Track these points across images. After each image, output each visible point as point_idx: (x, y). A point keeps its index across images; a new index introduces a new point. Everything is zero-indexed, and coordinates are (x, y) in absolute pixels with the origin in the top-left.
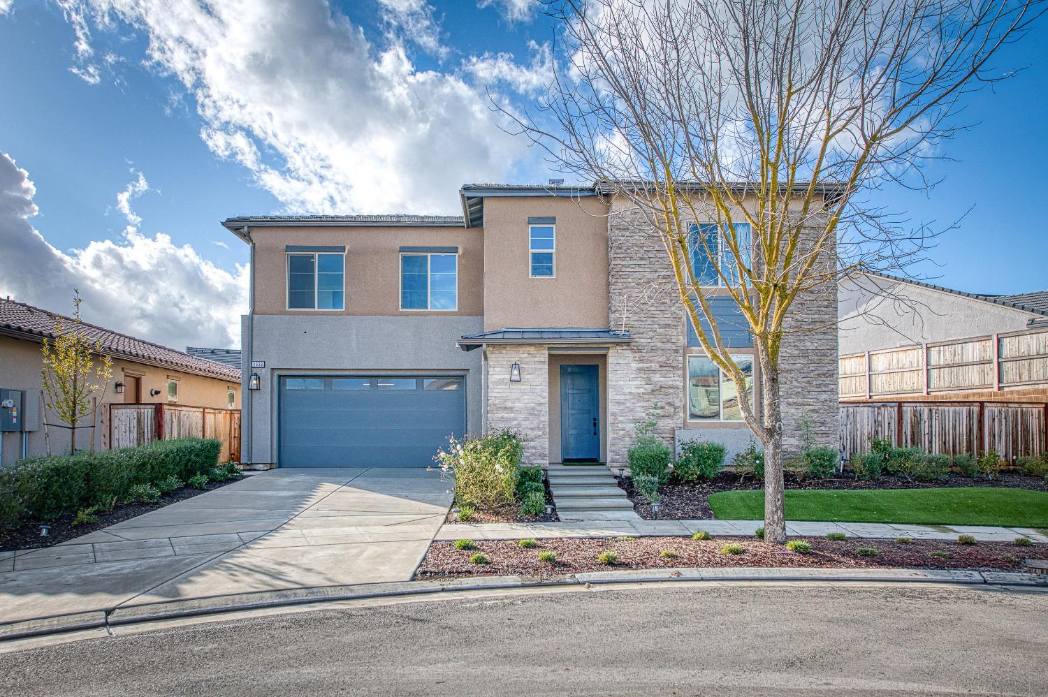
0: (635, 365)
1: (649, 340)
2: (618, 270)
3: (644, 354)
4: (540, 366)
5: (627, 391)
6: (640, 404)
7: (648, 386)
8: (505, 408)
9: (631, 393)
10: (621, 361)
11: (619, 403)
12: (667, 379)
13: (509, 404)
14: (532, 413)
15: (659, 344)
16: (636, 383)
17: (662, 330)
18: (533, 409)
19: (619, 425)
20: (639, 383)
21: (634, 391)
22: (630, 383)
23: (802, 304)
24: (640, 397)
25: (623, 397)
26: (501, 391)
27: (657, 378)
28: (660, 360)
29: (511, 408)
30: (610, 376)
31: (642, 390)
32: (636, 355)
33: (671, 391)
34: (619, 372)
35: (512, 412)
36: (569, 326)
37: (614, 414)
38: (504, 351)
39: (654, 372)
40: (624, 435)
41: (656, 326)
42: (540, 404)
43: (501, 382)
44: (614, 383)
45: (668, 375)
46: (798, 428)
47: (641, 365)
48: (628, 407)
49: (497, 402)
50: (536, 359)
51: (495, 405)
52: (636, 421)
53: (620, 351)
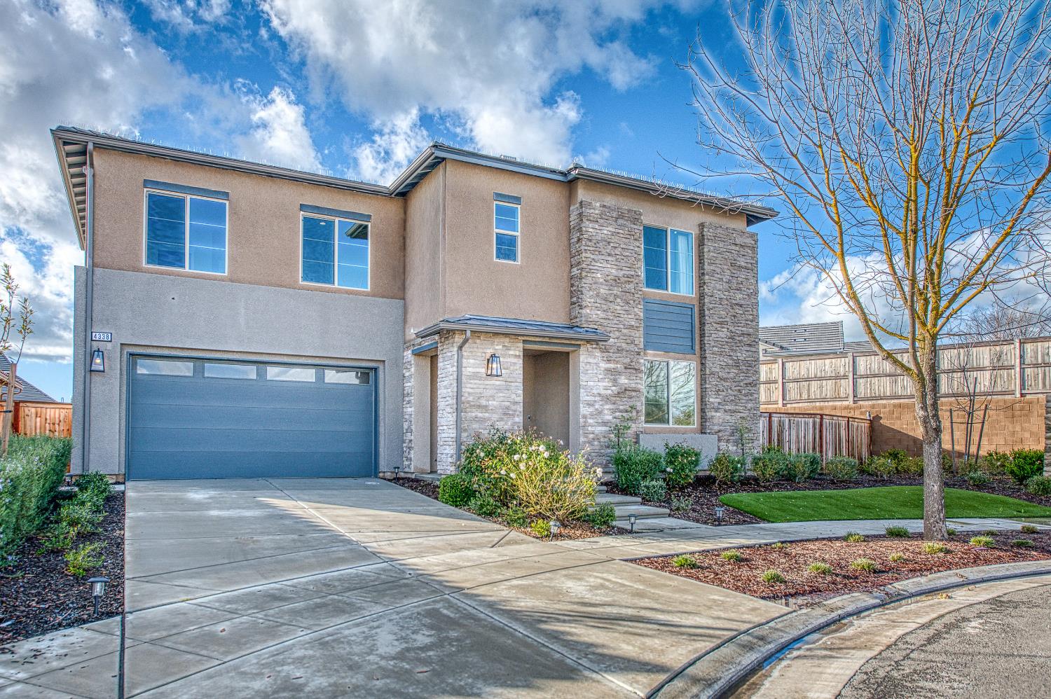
0: (603, 365)
1: (616, 340)
2: (588, 263)
3: (611, 354)
4: (515, 360)
5: (595, 391)
6: (607, 407)
7: (614, 388)
8: (479, 406)
9: (599, 394)
10: (591, 360)
11: (590, 404)
12: (631, 382)
13: (483, 402)
14: (506, 413)
15: (624, 345)
16: (604, 384)
17: (625, 331)
18: (508, 408)
19: (590, 428)
20: (607, 384)
21: (603, 392)
22: (600, 384)
23: (734, 316)
24: (607, 399)
25: (593, 398)
26: (475, 386)
27: (623, 380)
28: (625, 361)
29: (486, 406)
30: (583, 377)
31: (609, 392)
32: (605, 354)
33: (634, 394)
34: (589, 372)
35: (487, 411)
36: (533, 319)
37: (585, 417)
38: (478, 341)
39: (620, 373)
40: (593, 439)
41: (622, 326)
42: (516, 403)
43: (475, 376)
44: (585, 384)
45: (632, 378)
46: (732, 434)
47: (608, 366)
48: (597, 409)
49: (471, 399)
50: (511, 352)
51: (468, 402)
52: (605, 424)
53: (590, 349)
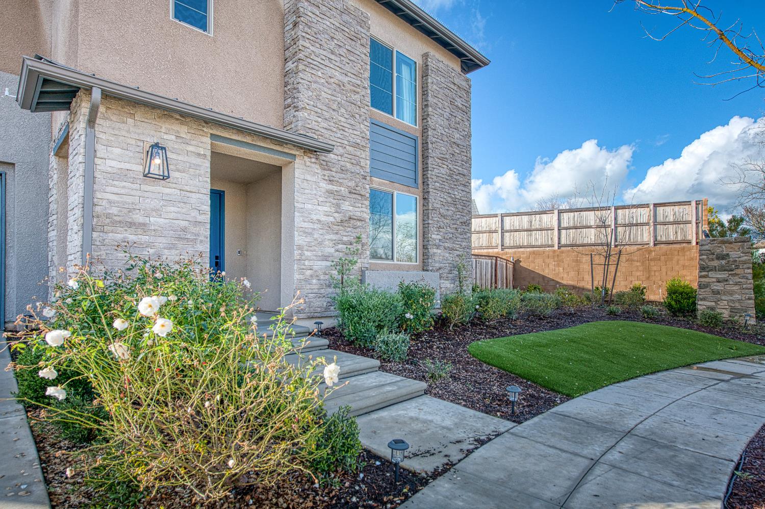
0: (324, 185)
1: (339, 158)
2: (307, 54)
3: (334, 174)
4: (198, 161)
5: (315, 217)
6: (328, 237)
7: (336, 215)
8: (131, 224)
9: (319, 221)
10: (309, 177)
11: (308, 233)
12: (356, 209)
13: (139, 218)
14: (182, 236)
15: (349, 165)
16: (326, 209)
17: (350, 149)
18: (184, 230)
19: (307, 263)
20: (328, 209)
21: (323, 218)
22: (319, 208)
24: (329, 227)
25: (311, 226)
26: (123, 191)
27: (346, 206)
28: (350, 184)
29: (144, 225)
30: (297, 196)
31: (331, 219)
32: (327, 173)
33: (359, 224)
34: (306, 191)
35: (145, 232)
36: (231, 114)
37: (300, 248)
38: (130, 121)
39: (344, 198)
40: (311, 276)
41: (346, 142)
42: (197, 223)
43: (122, 175)
44: (302, 206)
45: (357, 205)
46: (450, 272)
47: (330, 187)
48: (316, 240)
49: (114, 210)
50: (190, 148)
51: (108, 216)
52: (325, 258)
53: (308, 164)
